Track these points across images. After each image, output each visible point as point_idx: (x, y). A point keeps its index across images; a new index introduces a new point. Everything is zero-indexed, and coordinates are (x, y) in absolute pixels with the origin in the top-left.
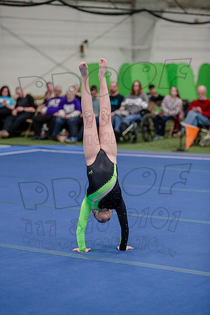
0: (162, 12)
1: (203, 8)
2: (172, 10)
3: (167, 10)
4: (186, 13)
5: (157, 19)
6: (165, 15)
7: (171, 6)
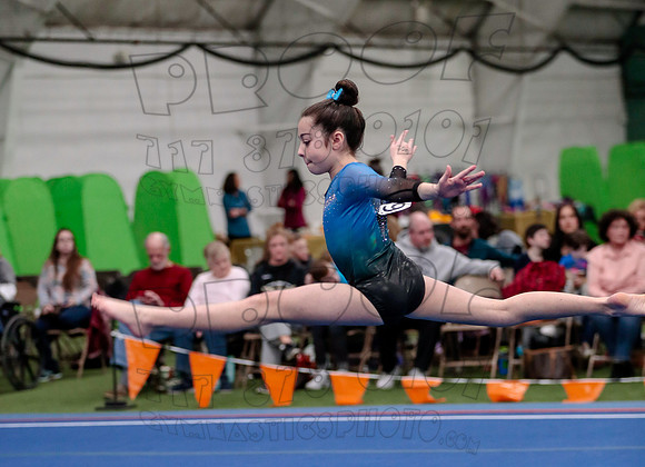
0: (30, 39)
1: (134, 25)
2: (55, 33)
3: (42, 34)
4: (91, 40)
5: (17, 59)
6: (36, 48)
7: (51, 23)
